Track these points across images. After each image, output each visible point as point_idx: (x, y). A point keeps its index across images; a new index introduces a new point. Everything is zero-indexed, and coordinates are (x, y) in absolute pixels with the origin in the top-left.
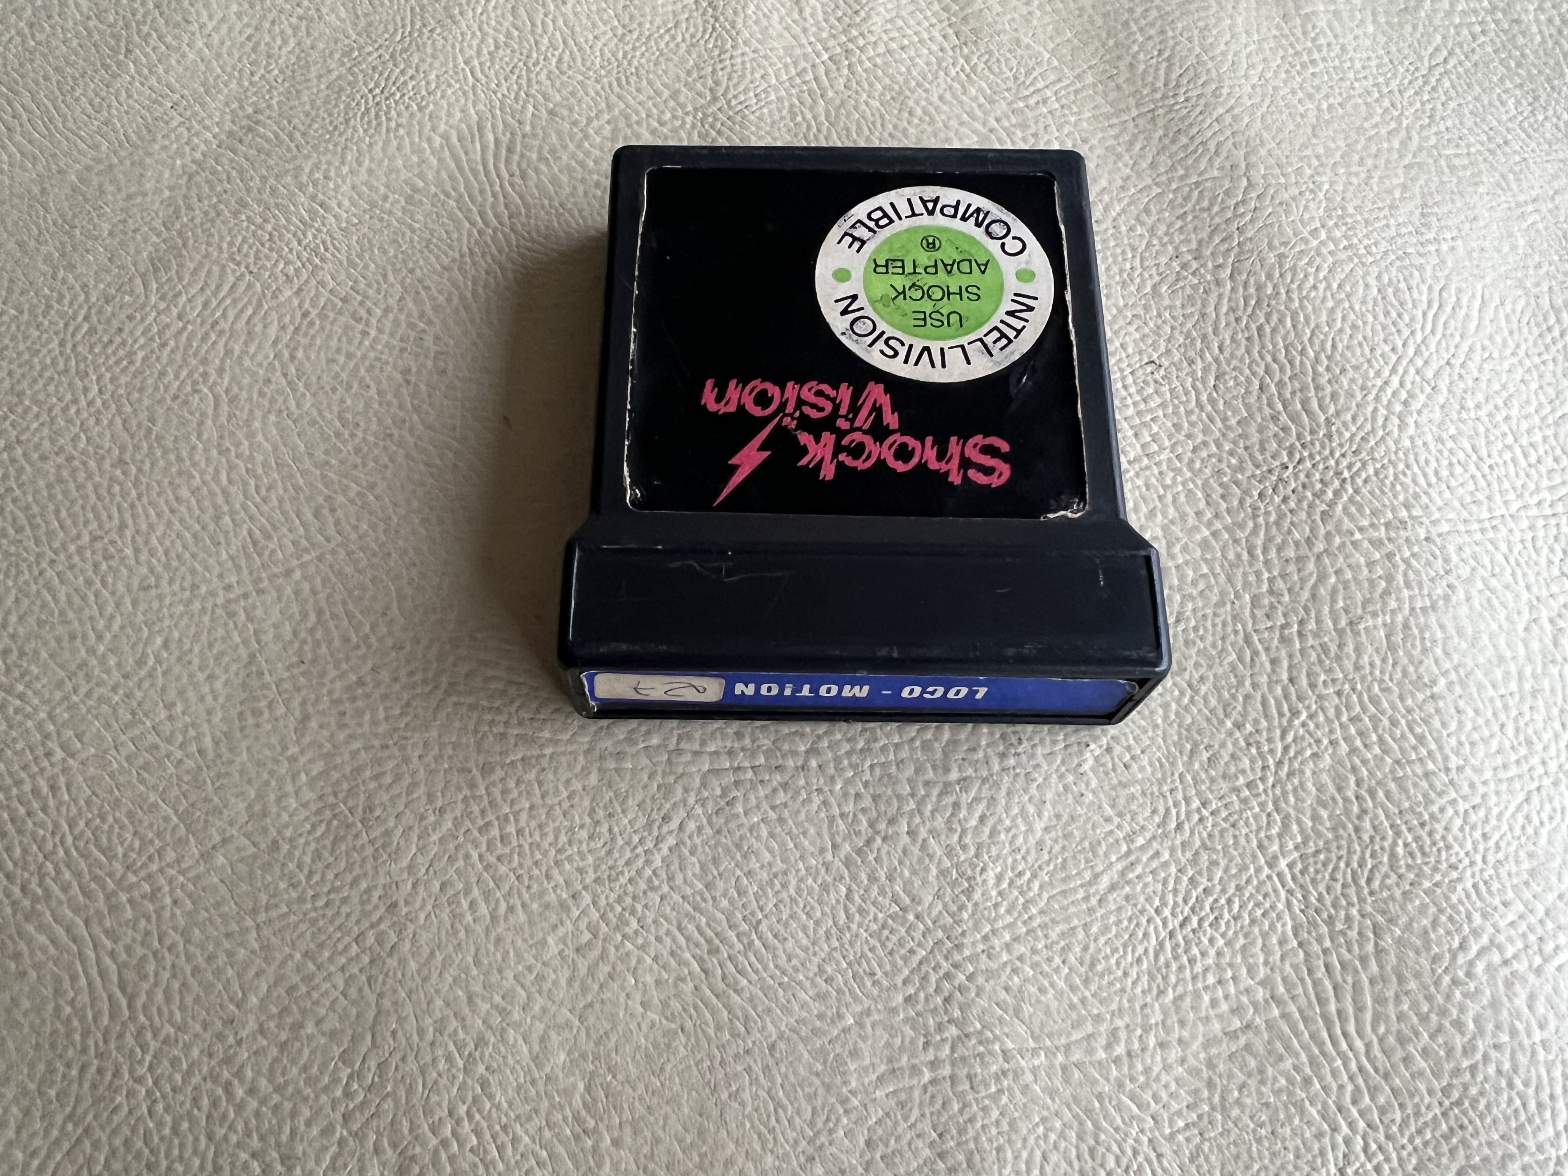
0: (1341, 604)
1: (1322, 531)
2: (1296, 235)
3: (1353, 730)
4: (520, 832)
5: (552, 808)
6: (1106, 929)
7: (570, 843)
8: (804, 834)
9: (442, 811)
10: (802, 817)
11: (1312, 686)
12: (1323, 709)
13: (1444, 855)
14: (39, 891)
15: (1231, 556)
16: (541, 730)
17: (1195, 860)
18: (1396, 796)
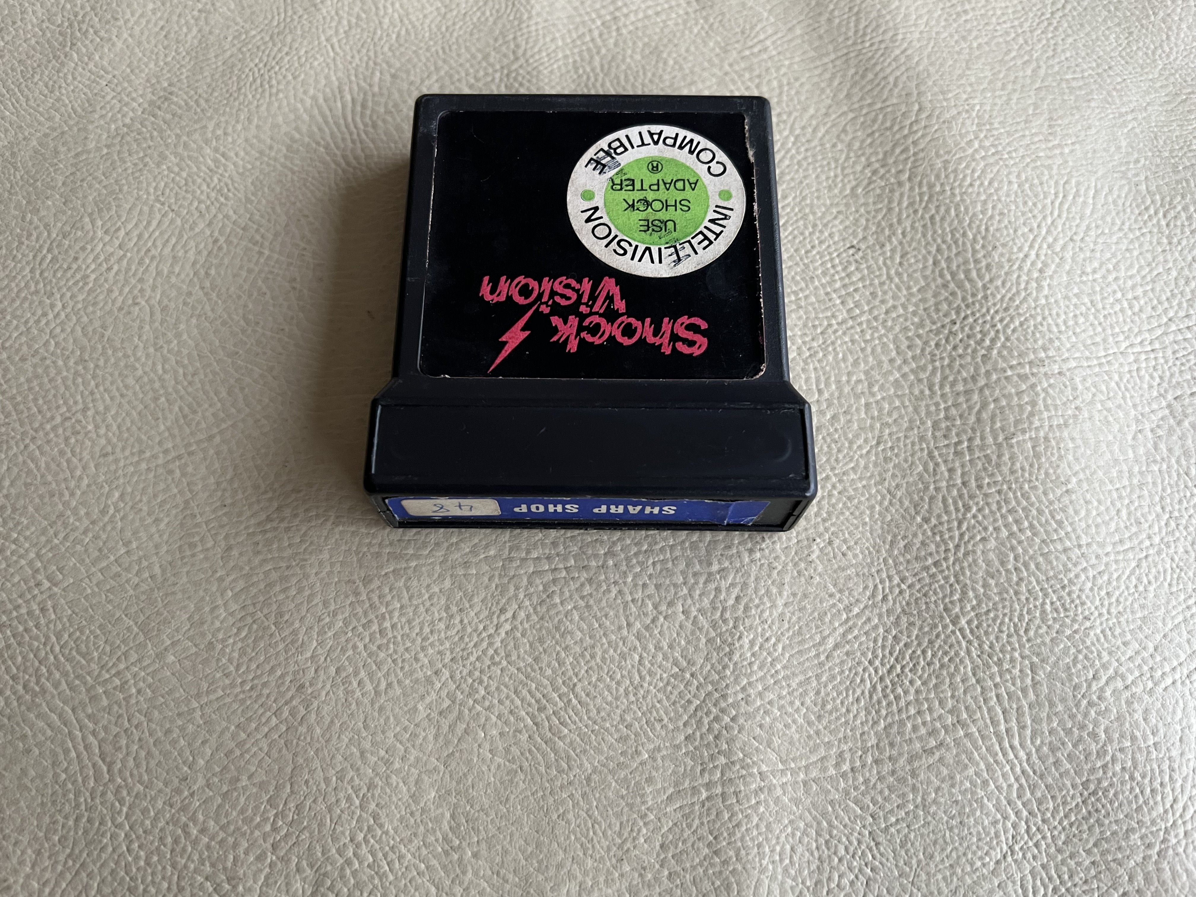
0: (998, 425)
1: (983, 370)
2: (956, 145)
3: (1010, 519)
4: (393, 626)
5: (417, 607)
6: (833, 677)
7: (432, 632)
8: (606, 616)
9: (335, 614)
10: (604, 603)
11: (980, 487)
12: (988, 504)
13: (1080, 609)
14: (37, 689)
15: (917, 392)
16: (406, 548)
17: (897, 623)
18: (1044, 567)
